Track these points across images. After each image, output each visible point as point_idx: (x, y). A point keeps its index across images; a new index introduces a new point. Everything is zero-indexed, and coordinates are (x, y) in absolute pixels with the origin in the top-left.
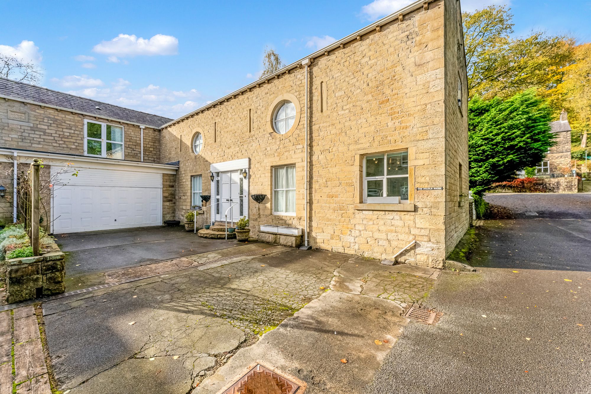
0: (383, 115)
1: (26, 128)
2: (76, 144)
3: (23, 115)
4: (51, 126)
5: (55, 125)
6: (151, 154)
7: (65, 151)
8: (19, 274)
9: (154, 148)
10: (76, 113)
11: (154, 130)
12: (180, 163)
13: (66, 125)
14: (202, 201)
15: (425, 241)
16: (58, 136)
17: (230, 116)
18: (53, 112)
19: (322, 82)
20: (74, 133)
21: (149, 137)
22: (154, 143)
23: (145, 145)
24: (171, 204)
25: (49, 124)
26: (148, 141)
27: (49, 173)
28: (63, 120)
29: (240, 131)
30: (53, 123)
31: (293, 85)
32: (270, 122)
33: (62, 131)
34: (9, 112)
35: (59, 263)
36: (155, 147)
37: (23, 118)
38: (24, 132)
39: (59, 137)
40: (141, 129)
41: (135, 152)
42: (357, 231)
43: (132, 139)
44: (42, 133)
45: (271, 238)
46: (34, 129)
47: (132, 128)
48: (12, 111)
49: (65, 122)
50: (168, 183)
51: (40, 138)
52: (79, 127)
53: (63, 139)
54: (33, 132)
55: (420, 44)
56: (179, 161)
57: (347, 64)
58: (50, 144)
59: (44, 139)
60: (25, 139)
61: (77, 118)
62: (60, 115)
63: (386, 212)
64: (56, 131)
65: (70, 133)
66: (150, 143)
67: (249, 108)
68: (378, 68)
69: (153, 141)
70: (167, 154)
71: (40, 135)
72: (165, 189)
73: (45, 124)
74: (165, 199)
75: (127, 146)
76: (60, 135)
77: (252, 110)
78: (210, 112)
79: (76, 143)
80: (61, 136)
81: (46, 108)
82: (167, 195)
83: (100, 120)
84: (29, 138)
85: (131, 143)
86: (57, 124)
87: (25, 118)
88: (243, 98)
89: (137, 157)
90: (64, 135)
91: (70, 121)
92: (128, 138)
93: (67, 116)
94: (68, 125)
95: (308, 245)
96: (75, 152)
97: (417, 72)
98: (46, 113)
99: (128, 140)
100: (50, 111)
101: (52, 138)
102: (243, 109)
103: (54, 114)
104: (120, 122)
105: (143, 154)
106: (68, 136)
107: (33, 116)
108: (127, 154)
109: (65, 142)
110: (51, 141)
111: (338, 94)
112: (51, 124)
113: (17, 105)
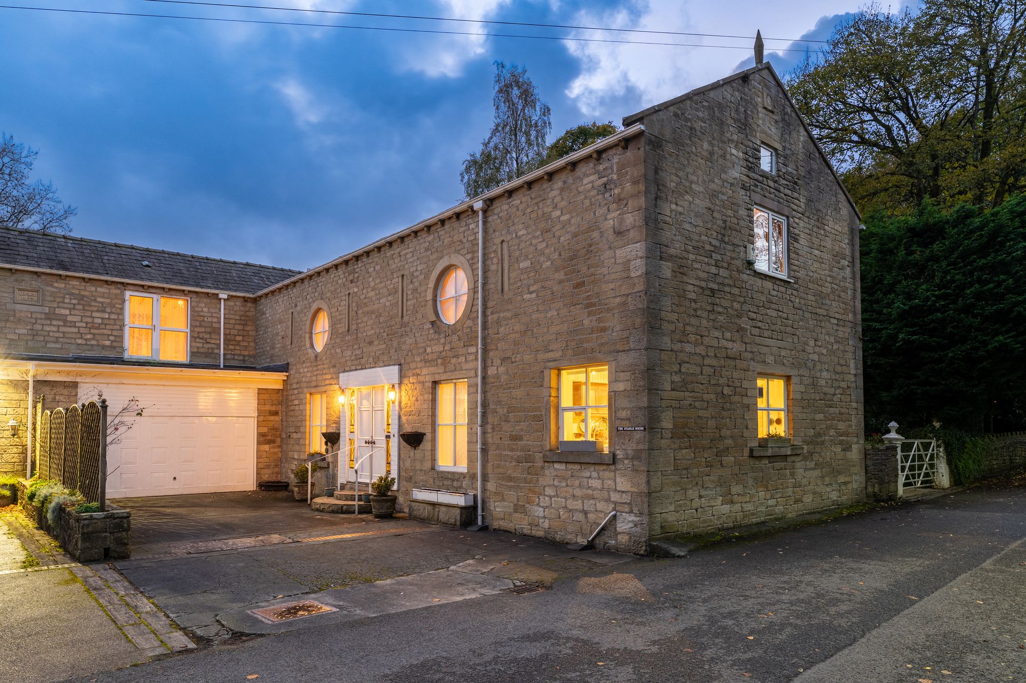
0: (578, 307)
1: (39, 316)
2: (112, 338)
3: (35, 294)
4: (74, 309)
5: (80, 307)
6: (237, 348)
7: (95, 352)
8: (90, 529)
9: (243, 336)
10: (113, 282)
11: (245, 300)
12: (290, 367)
13: (96, 304)
14: (326, 444)
15: (626, 513)
16: (84, 325)
17: (372, 284)
18: (78, 283)
19: (503, 241)
20: (109, 319)
21: (235, 315)
22: (243, 325)
23: (228, 331)
24: (274, 448)
25: (71, 306)
26: (233, 321)
27: (76, 395)
28: (92, 295)
29: (386, 314)
30: (79, 304)
31: (465, 240)
32: (431, 303)
33: (91, 316)
34: (16, 291)
35: (125, 521)
36: (245, 333)
37: (35, 298)
38: (36, 323)
39: (86, 327)
40: (220, 299)
41: (209, 346)
42: (547, 498)
43: (204, 321)
44: (61, 323)
45: (426, 512)
46: (50, 316)
47: (205, 300)
48: (20, 290)
49: (95, 300)
50: (268, 408)
51: (58, 331)
52: (117, 306)
53: (93, 331)
54: (49, 322)
55: (620, 200)
56: (288, 363)
57: (534, 216)
58: (73, 341)
59: (64, 333)
60: (37, 335)
61: (114, 291)
62: (88, 288)
63: (583, 465)
64: (82, 316)
65: (102, 319)
66: (238, 327)
67: (402, 273)
68: (573, 229)
69: (242, 322)
70: (268, 349)
71: (59, 326)
72: (262, 418)
73: (66, 306)
74: (262, 439)
75: (196, 335)
76: (87, 323)
77: (405, 277)
78: (340, 272)
79: (112, 335)
80: (89, 325)
81: (68, 279)
82: (265, 430)
83: (151, 290)
84: (42, 333)
85: (203, 330)
86: (83, 305)
87: (38, 299)
88: (392, 252)
89: (213, 356)
90: (93, 322)
91: (103, 297)
92: (197, 320)
93: (99, 289)
94: (101, 305)
95: (483, 523)
96: (110, 352)
97: (616, 244)
98: (68, 286)
99: (198, 324)
100: (73, 283)
101: (76, 330)
102: (392, 273)
103: (79, 287)
104: (184, 291)
105: (224, 349)
106: (99, 324)
107: (48, 294)
108: (195, 350)
109: (94, 335)
110: (73, 336)
111: (523, 265)
112: (74, 305)
113: (27, 277)
